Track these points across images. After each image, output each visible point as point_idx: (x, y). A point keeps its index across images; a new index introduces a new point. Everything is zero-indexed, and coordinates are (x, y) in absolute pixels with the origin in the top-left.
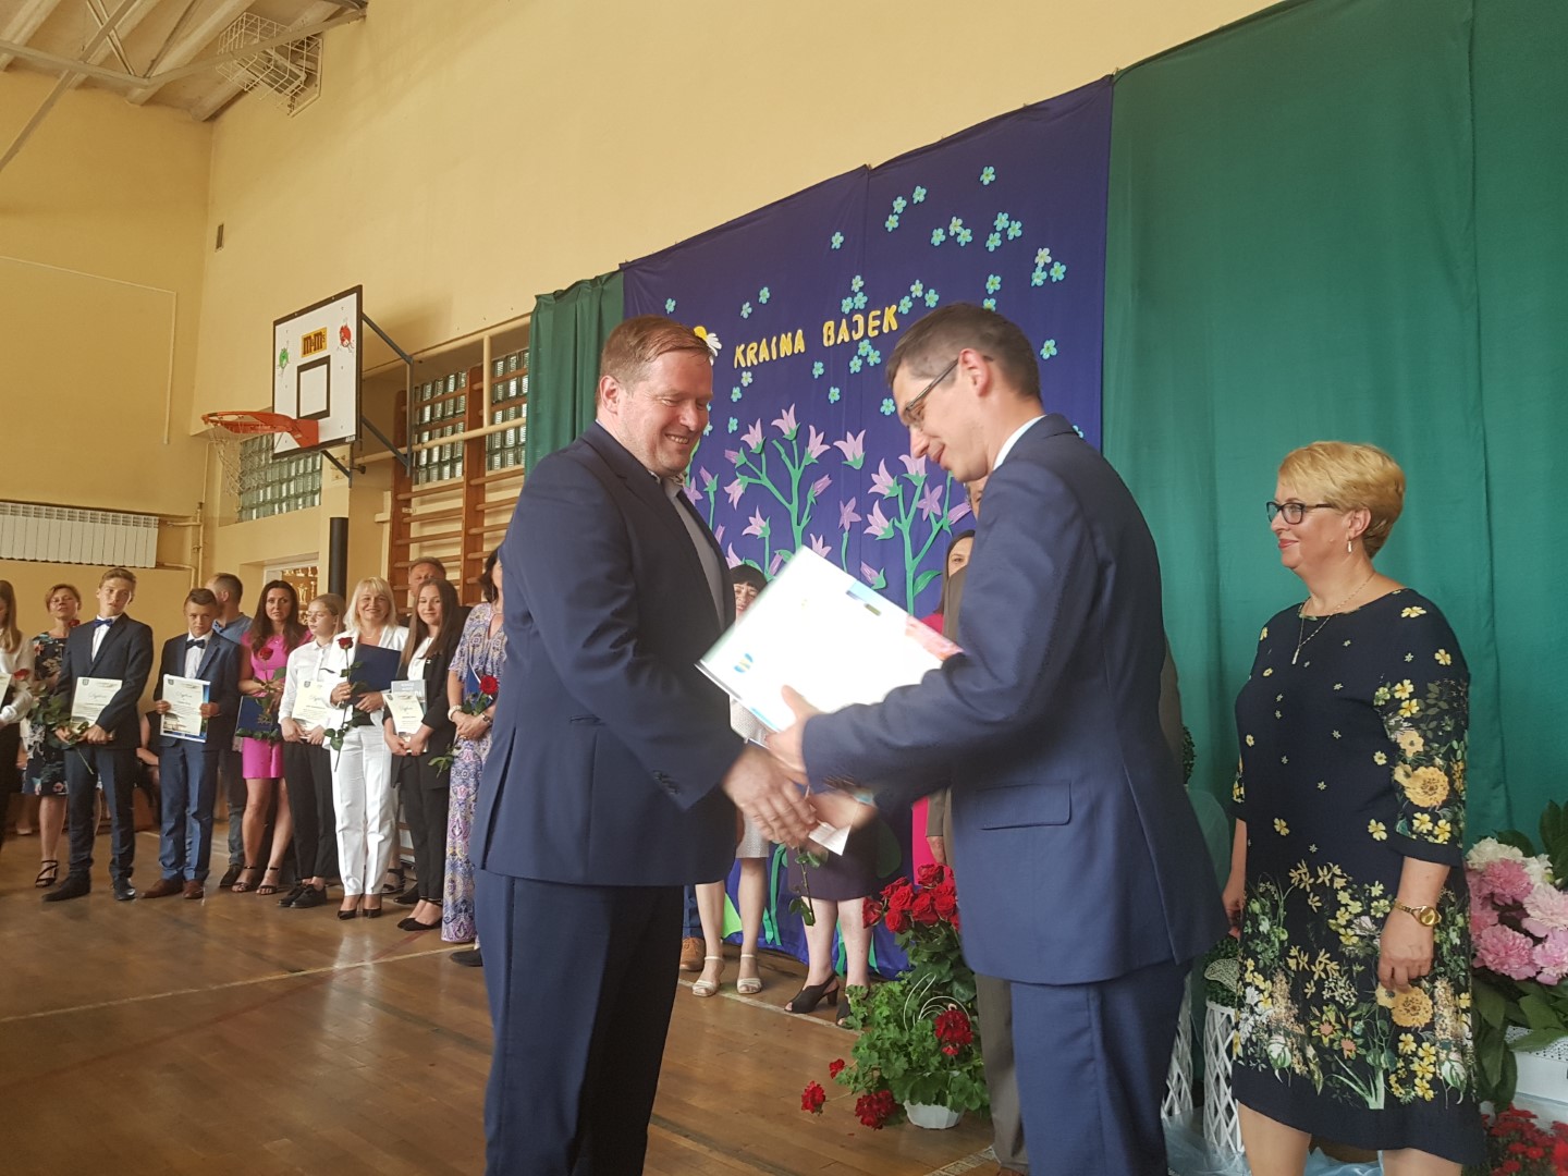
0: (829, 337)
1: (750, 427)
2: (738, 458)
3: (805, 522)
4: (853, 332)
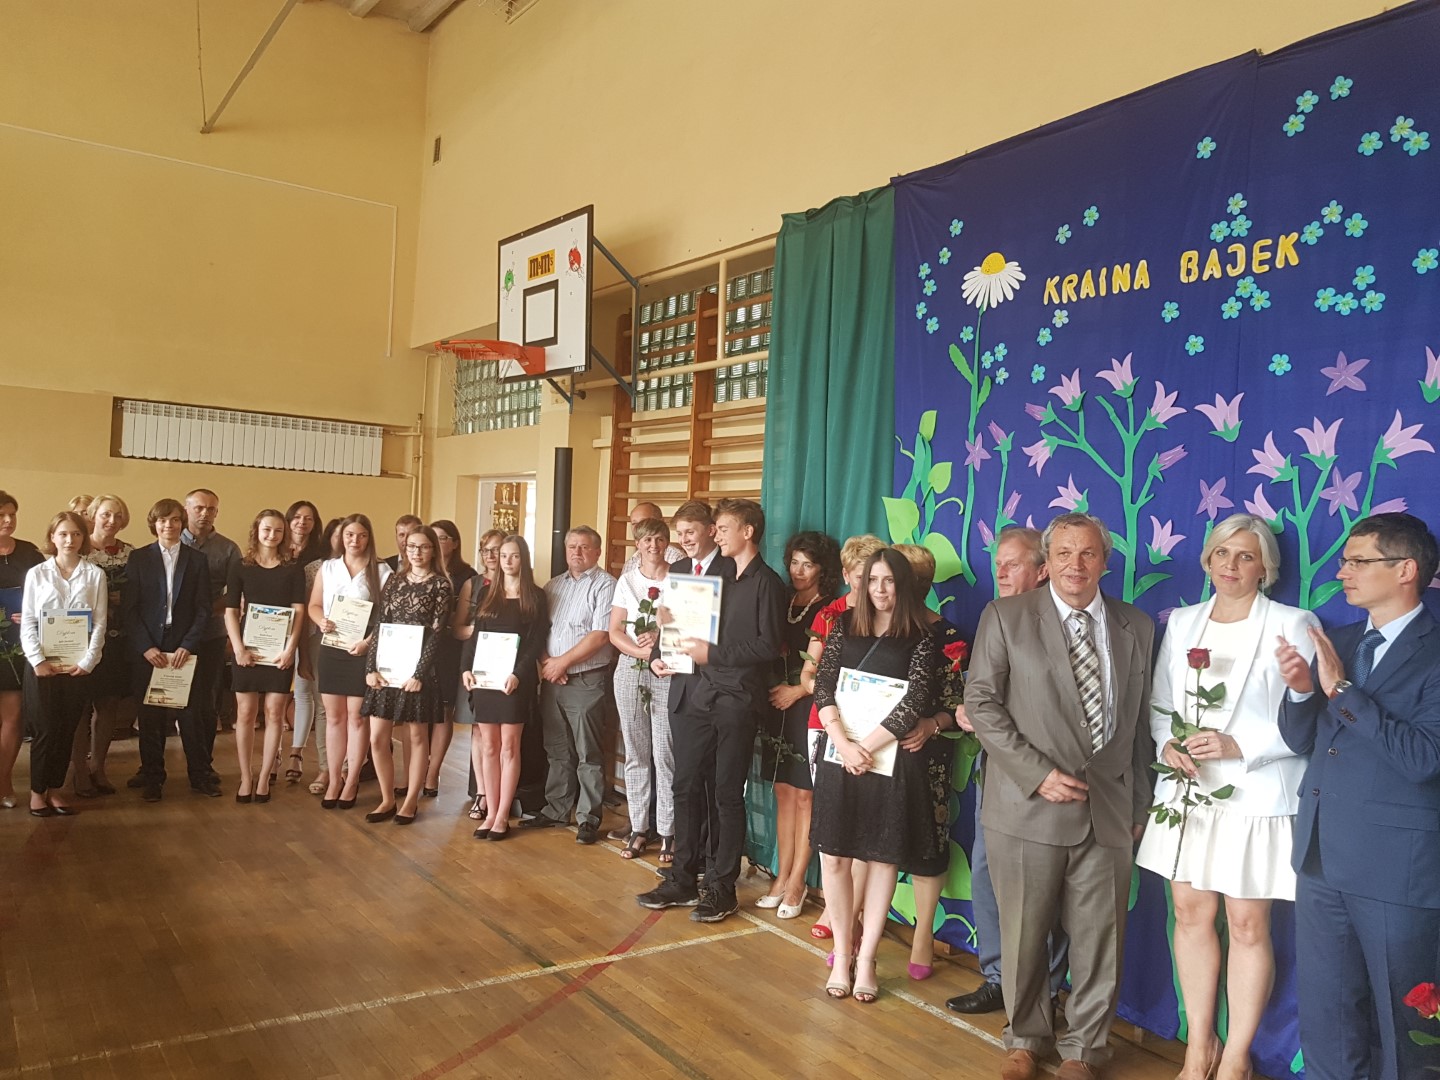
0: (1189, 272)
1: (1064, 378)
2: (1046, 415)
3: (1142, 500)
4: (1229, 267)
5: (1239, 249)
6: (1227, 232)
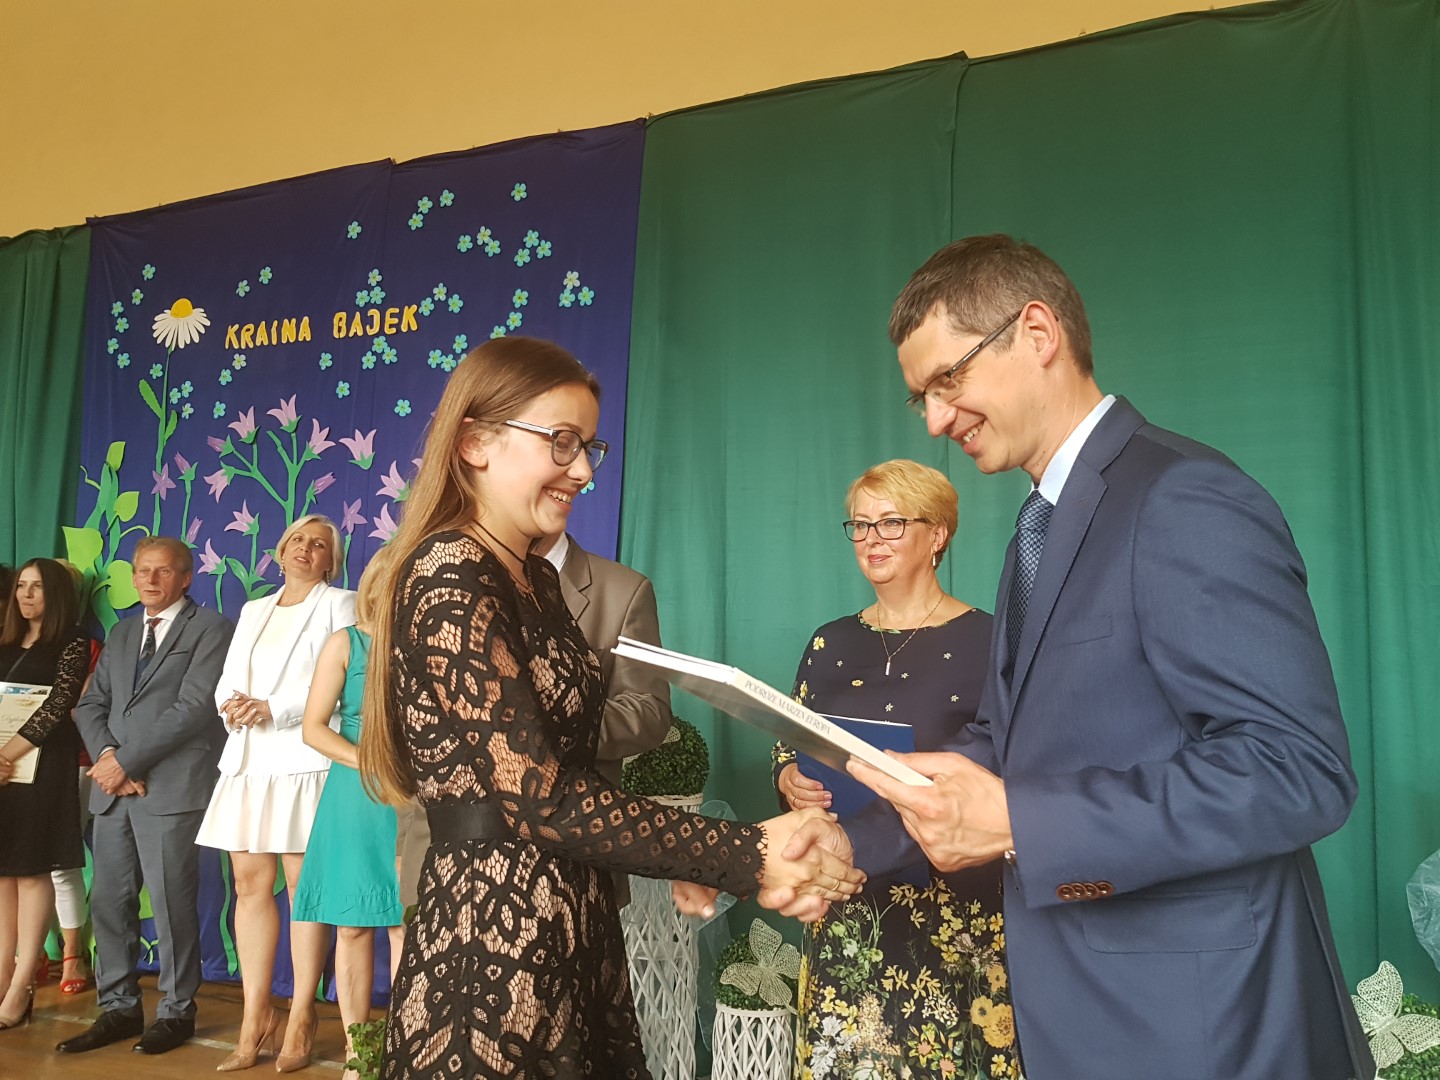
0: (340, 328)
1: (240, 413)
2: (225, 447)
4: (368, 327)
5: (374, 313)
6: (367, 300)
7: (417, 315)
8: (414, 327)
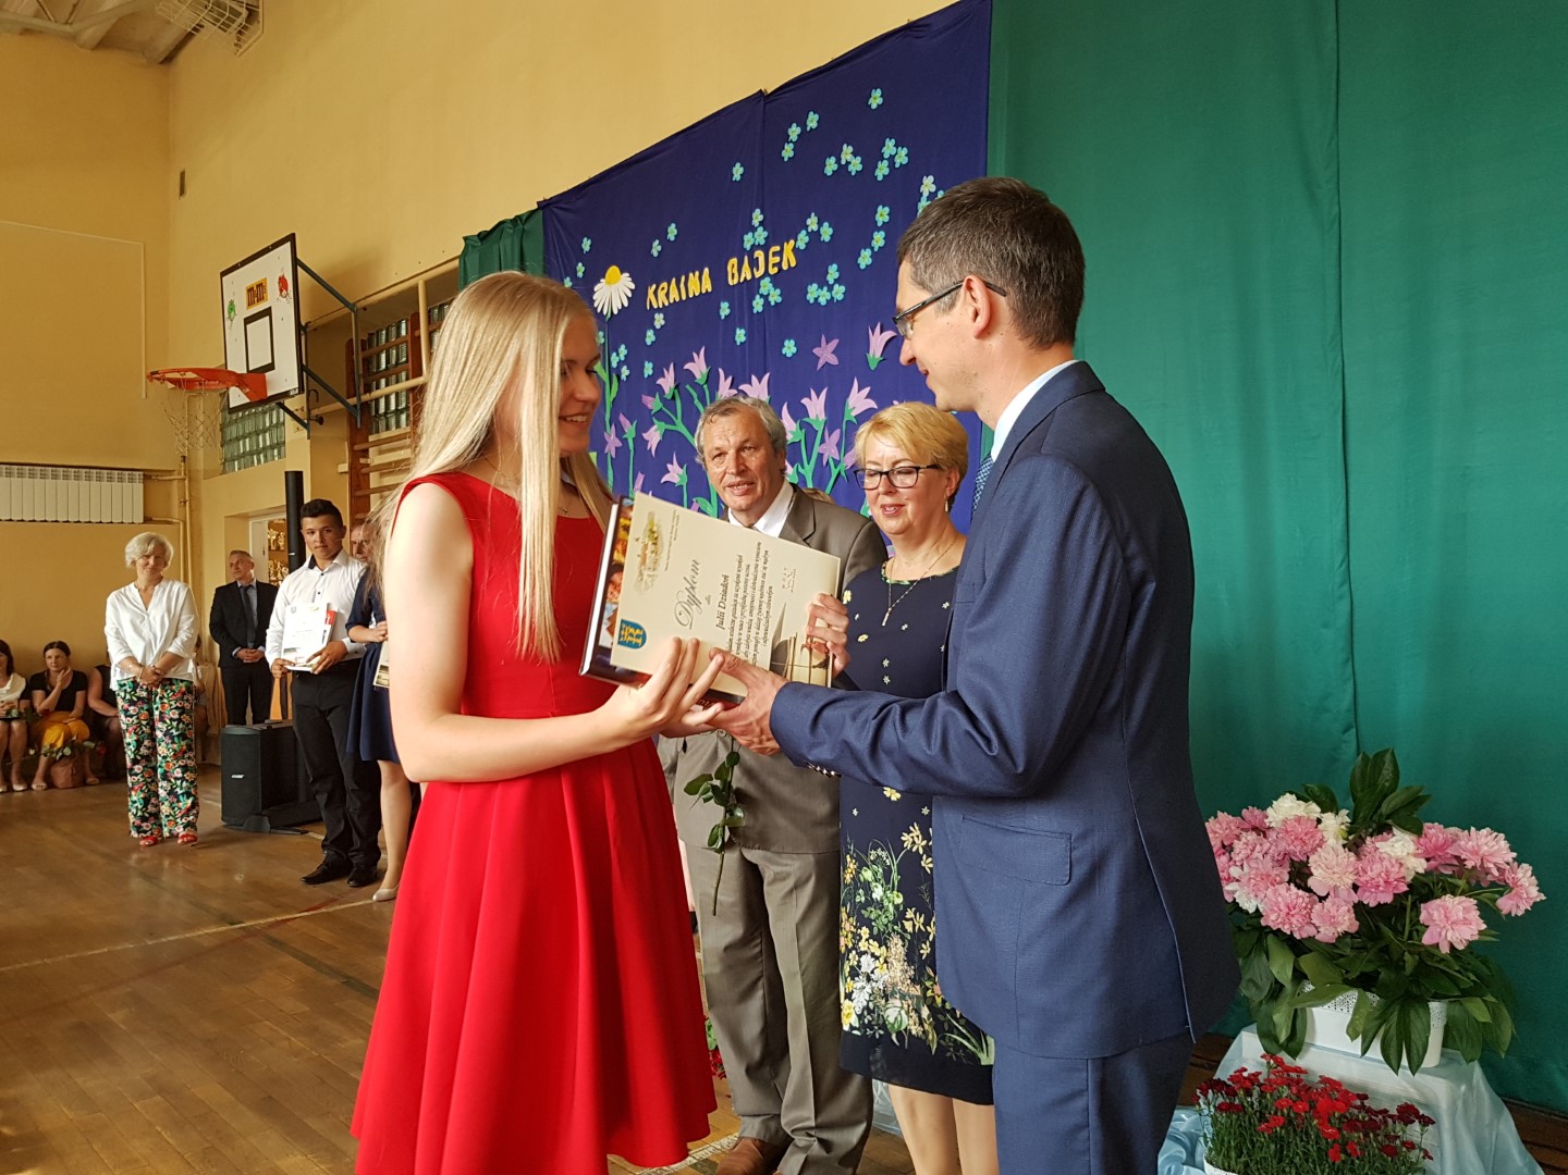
0: (733, 275)
1: (665, 370)
2: (654, 404)
4: (755, 270)
5: (759, 254)
6: (751, 243)
7: (795, 250)
8: (793, 264)
